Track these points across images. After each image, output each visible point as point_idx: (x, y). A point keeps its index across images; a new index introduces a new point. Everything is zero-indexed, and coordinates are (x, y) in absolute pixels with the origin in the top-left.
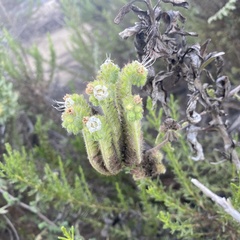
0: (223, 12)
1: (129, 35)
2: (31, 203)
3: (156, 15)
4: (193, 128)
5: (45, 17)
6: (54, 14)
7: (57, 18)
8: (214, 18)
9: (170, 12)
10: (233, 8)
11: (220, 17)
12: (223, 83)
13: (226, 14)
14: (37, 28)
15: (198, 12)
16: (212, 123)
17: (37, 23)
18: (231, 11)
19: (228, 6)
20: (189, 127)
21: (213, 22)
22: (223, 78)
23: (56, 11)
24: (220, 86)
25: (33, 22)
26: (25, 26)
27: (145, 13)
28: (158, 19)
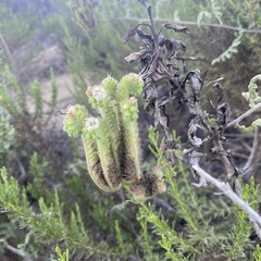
0: (226, 55)
1: (134, 58)
2: (19, 246)
3: (160, 41)
4: (195, 153)
5: (46, 62)
6: (55, 60)
7: (58, 64)
8: (218, 60)
9: (172, 40)
10: (236, 51)
11: (224, 60)
12: (223, 109)
13: (229, 56)
14: (36, 72)
15: (202, 57)
16: (213, 150)
17: (36, 67)
18: (234, 54)
19: (230, 49)
20: (191, 152)
21: (217, 64)
22: (223, 104)
23: (58, 56)
24: (221, 112)
25: (33, 66)
26: (24, 69)
27: (149, 37)
28: (161, 45)
